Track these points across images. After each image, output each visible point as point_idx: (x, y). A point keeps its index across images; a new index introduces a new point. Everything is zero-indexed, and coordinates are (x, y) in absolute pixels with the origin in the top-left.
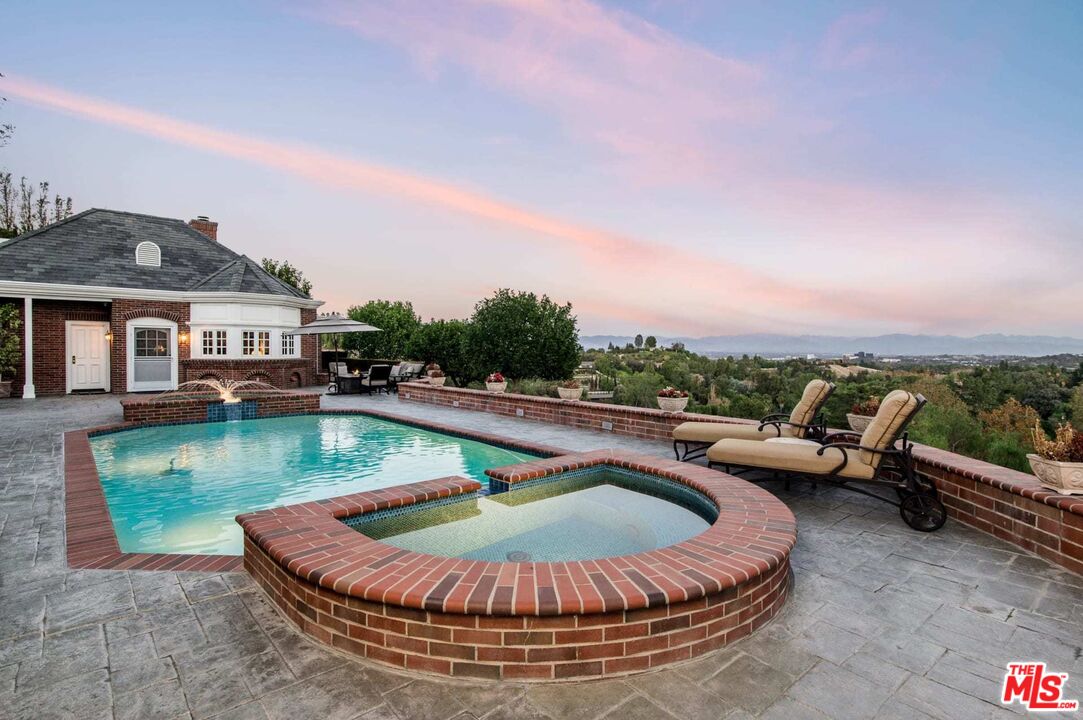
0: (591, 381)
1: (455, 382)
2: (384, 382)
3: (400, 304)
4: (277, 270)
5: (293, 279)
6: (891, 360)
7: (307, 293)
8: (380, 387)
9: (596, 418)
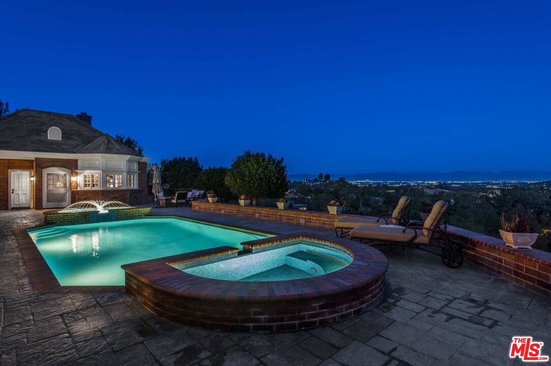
0: (295, 198)
1: (222, 200)
2: (184, 201)
3: (191, 159)
4: (124, 141)
5: (133, 146)
6: (456, 186)
7: (140, 153)
8: (182, 203)
9: (296, 217)
